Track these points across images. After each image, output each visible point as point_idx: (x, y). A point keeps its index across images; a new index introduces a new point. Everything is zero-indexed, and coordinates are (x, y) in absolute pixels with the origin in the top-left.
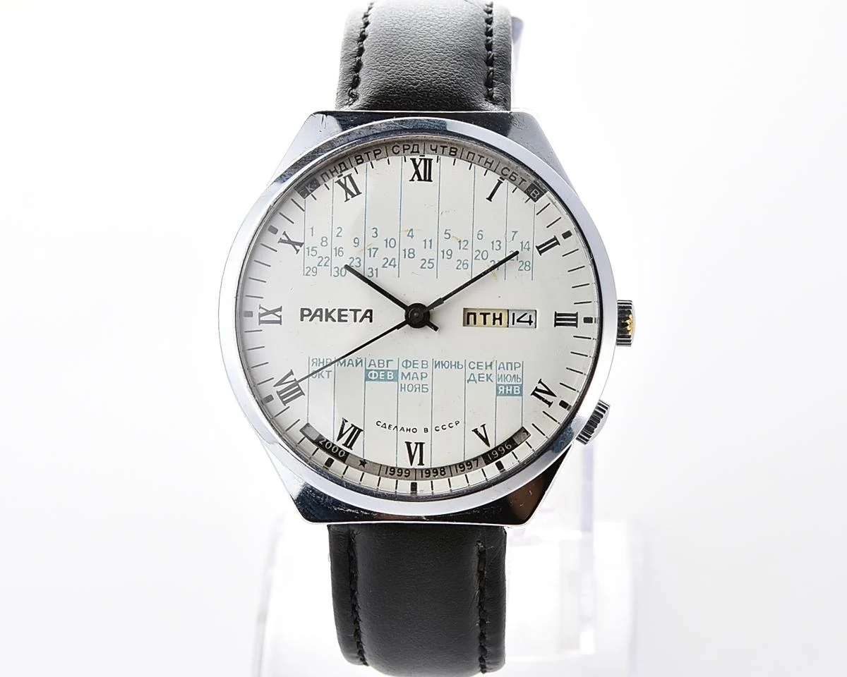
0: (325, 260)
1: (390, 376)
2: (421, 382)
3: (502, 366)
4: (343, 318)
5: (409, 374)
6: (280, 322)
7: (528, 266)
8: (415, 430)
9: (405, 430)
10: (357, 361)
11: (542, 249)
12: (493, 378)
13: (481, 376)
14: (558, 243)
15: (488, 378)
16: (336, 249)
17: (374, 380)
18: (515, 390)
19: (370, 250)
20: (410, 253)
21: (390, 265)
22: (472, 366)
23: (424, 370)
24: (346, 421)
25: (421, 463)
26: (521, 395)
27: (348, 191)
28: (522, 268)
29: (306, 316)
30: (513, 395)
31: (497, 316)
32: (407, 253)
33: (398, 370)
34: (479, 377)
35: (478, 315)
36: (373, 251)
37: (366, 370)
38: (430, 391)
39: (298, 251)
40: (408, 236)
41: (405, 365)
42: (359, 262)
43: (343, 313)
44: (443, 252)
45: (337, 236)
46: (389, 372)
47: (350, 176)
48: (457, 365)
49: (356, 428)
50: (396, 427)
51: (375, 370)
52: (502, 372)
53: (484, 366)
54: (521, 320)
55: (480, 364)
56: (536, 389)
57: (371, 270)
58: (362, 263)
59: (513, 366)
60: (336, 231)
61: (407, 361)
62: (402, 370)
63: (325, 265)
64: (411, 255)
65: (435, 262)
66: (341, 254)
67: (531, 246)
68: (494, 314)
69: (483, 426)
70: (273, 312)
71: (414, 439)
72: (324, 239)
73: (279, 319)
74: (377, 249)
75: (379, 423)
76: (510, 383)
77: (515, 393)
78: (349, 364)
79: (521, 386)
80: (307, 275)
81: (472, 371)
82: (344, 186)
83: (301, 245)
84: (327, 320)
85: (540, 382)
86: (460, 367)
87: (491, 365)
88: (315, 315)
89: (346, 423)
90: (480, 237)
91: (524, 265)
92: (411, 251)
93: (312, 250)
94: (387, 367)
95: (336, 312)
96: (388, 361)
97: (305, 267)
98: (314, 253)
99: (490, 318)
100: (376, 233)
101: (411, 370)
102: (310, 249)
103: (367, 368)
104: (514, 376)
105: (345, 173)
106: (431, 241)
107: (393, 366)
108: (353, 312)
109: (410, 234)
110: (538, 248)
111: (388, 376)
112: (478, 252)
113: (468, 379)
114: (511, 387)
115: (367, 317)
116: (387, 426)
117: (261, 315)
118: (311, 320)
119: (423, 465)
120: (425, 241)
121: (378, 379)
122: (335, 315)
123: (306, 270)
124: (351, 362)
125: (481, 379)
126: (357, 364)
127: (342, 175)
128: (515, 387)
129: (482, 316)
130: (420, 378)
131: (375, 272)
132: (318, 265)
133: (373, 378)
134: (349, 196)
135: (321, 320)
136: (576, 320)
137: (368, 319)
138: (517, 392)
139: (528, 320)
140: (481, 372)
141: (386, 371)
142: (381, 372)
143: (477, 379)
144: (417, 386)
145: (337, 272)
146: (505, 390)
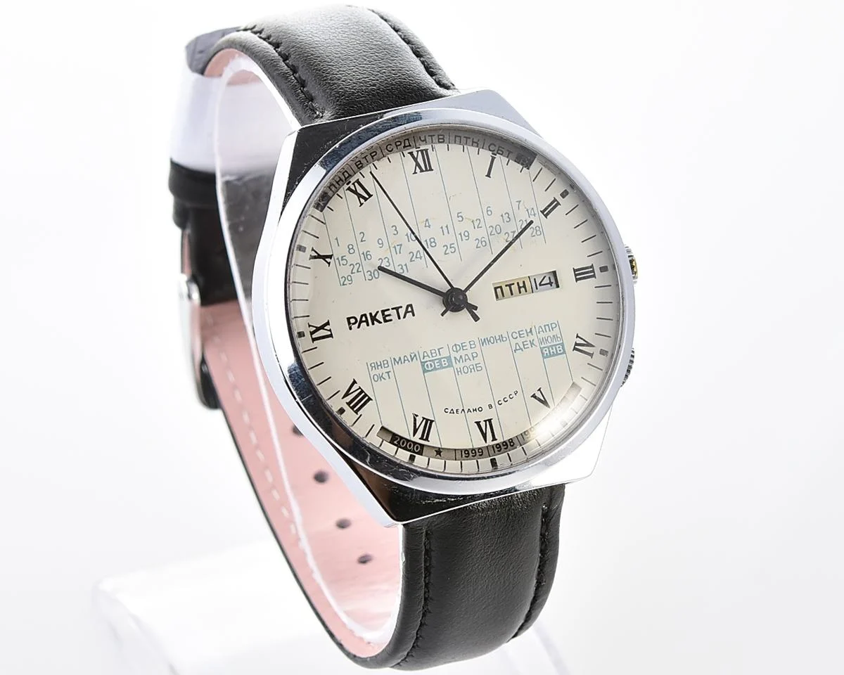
0: (356, 267)
1: (445, 363)
2: (474, 363)
3: (541, 330)
4: (387, 318)
5: (461, 357)
6: (331, 336)
7: (540, 230)
8: (480, 409)
9: (472, 410)
10: (411, 356)
11: (546, 212)
12: (536, 342)
13: (525, 343)
14: (558, 204)
15: (532, 344)
16: (363, 254)
17: (432, 370)
18: (558, 350)
19: (395, 247)
20: (431, 243)
21: (416, 258)
22: (515, 335)
23: (472, 351)
24: (417, 416)
25: (494, 439)
26: (564, 352)
27: (360, 196)
28: (534, 234)
29: (353, 324)
30: (558, 354)
31: (521, 285)
32: (429, 243)
33: (450, 356)
34: (524, 345)
35: (504, 287)
36: (398, 248)
37: (421, 362)
38: (484, 368)
39: (329, 263)
40: (426, 226)
41: (455, 350)
42: (388, 262)
43: (386, 313)
44: (460, 234)
45: (362, 241)
46: (442, 360)
47: (358, 181)
48: (501, 338)
49: (427, 420)
50: (463, 410)
51: (430, 361)
52: (542, 335)
53: (525, 335)
54: (543, 283)
55: (521, 333)
56: (576, 344)
57: (400, 267)
58: (391, 261)
59: (550, 327)
60: (359, 237)
61: (455, 345)
62: (453, 354)
63: (358, 271)
64: (433, 244)
65: (455, 246)
66: (369, 257)
67: (536, 212)
68: (518, 283)
69: (539, 390)
70: (322, 327)
71: (481, 417)
72: (351, 247)
73: (329, 333)
74: (401, 245)
75: (447, 410)
76: (552, 344)
77: (559, 352)
78: (405, 360)
79: (562, 344)
80: (344, 285)
81: (516, 341)
82: (355, 192)
83: (330, 257)
84: (373, 324)
85: (577, 336)
86: (504, 339)
87: (531, 331)
88: (361, 321)
89: (417, 418)
90: (489, 213)
91: (535, 231)
92: (432, 240)
93: (342, 260)
94: (440, 355)
95: (380, 313)
96: (439, 350)
97: (340, 277)
98: (344, 262)
99: (515, 288)
100: (396, 230)
101: (462, 353)
102: (340, 259)
103: (423, 361)
104: (554, 336)
105: (353, 180)
106: (447, 227)
107: (445, 353)
108: (395, 311)
109: (427, 225)
110: (542, 212)
111: (443, 363)
112: (491, 228)
113: (514, 349)
114: (554, 347)
115: (409, 312)
116: (455, 412)
117: (312, 333)
118: (359, 327)
119: (496, 440)
120: (442, 228)
121: (435, 369)
122: (380, 317)
123: (342, 280)
124: (406, 359)
125: (526, 347)
126: (412, 360)
127: (350, 182)
128: (557, 347)
129: (508, 287)
130: (472, 359)
131: (404, 267)
132: (352, 273)
133: (430, 369)
134: (362, 201)
135: (368, 325)
136: (593, 271)
137: (411, 313)
138: (560, 351)
139: (548, 282)
140: (523, 340)
141: (440, 359)
142: (436, 362)
143: (522, 347)
144: (471, 367)
145: (371, 275)
146: (549, 351)
